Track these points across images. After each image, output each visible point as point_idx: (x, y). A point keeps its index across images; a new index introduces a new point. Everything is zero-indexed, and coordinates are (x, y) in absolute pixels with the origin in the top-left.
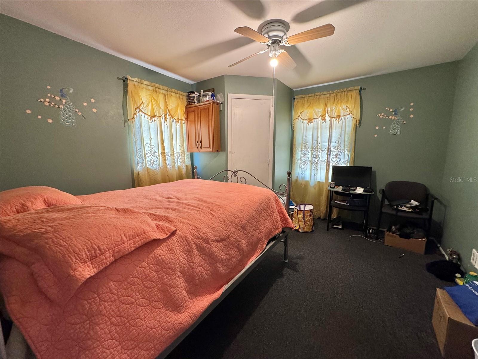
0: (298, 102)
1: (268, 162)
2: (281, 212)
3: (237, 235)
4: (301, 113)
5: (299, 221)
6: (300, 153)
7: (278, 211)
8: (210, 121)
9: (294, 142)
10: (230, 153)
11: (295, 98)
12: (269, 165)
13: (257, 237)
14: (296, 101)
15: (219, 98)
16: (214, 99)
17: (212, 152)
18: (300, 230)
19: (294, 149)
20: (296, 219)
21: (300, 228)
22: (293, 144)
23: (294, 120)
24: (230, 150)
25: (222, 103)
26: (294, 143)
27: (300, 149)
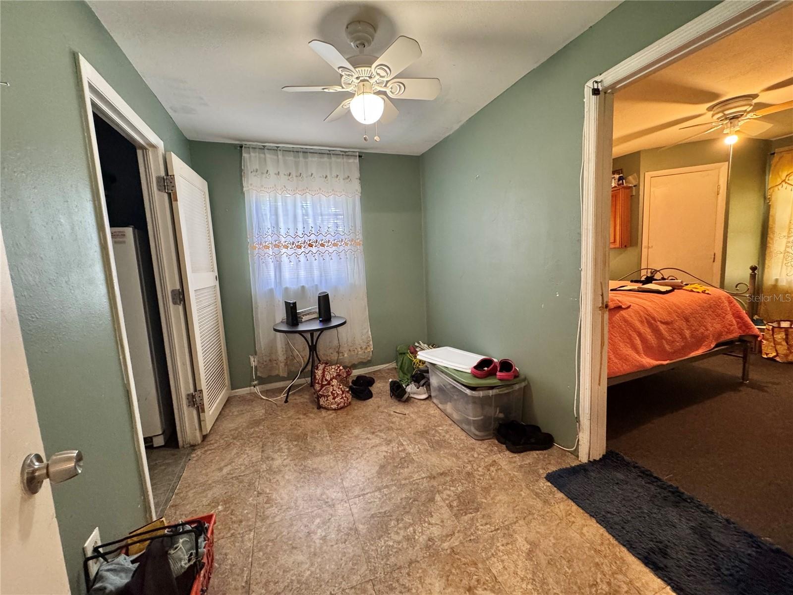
0: (781, 158)
1: (713, 256)
2: (738, 316)
3: (680, 324)
4: (787, 176)
5: (776, 343)
6: (784, 241)
7: (733, 314)
8: (618, 211)
9: (771, 222)
10: (645, 248)
11: (774, 154)
12: (714, 261)
13: (702, 333)
14: (776, 158)
15: (631, 180)
16: (623, 184)
17: (619, 248)
18: (778, 359)
19: (770, 235)
20: (771, 342)
21: (777, 355)
22: (768, 226)
23: (772, 190)
24: (645, 243)
25: (634, 186)
26: (770, 226)
27: (785, 234)
